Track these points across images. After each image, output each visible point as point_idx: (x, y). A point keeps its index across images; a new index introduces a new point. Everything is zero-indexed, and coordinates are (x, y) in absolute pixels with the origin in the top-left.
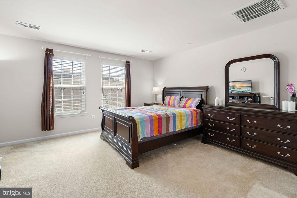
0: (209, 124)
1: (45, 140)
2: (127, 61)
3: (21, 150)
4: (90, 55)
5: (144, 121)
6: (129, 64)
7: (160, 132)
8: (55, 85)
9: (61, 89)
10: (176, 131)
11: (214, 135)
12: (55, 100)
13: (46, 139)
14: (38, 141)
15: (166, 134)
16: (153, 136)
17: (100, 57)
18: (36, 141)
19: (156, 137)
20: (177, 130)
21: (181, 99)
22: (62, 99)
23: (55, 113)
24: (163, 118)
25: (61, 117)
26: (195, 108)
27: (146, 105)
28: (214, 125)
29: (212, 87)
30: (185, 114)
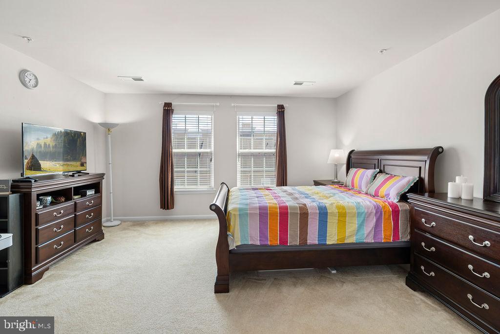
0: (423, 244)
1: (164, 221)
2: (279, 106)
3: (135, 229)
4: (218, 104)
5: (247, 214)
6: (284, 111)
7: (283, 241)
8: (174, 151)
9: (183, 155)
10: (325, 245)
11: (433, 274)
12: (175, 170)
13: (167, 220)
14: (158, 220)
15: (297, 246)
16: (266, 245)
17: (233, 105)
18: (154, 220)
19: (273, 248)
20: (330, 241)
21: (375, 177)
22: (186, 169)
23: (175, 187)
24: (292, 214)
25: (184, 193)
26: (396, 201)
27: (317, 183)
28: (433, 249)
29: (453, 150)
30: (355, 210)
